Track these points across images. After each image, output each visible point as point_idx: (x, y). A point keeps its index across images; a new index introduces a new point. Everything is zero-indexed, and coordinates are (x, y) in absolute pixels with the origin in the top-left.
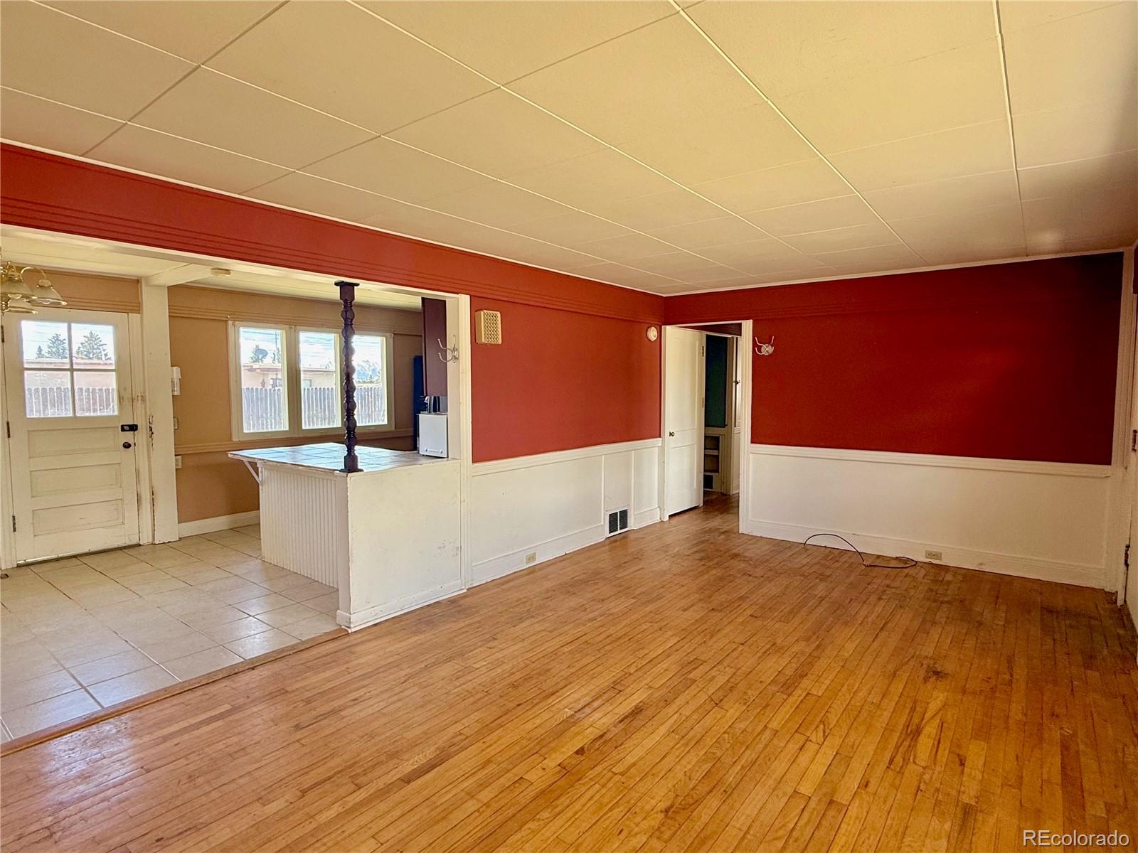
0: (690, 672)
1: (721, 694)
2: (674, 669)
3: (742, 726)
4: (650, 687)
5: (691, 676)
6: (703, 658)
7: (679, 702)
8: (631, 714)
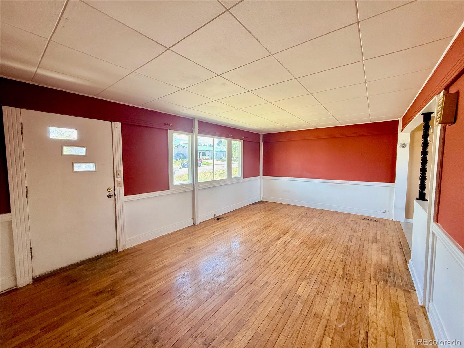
0: (265, 249)
1: (257, 243)
2: (270, 250)
3: (254, 236)
4: (276, 244)
5: (265, 247)
6: (261, 254)
7: (268, 241)
8: (279, 238)
